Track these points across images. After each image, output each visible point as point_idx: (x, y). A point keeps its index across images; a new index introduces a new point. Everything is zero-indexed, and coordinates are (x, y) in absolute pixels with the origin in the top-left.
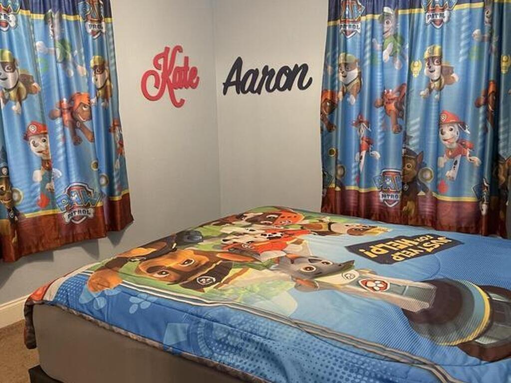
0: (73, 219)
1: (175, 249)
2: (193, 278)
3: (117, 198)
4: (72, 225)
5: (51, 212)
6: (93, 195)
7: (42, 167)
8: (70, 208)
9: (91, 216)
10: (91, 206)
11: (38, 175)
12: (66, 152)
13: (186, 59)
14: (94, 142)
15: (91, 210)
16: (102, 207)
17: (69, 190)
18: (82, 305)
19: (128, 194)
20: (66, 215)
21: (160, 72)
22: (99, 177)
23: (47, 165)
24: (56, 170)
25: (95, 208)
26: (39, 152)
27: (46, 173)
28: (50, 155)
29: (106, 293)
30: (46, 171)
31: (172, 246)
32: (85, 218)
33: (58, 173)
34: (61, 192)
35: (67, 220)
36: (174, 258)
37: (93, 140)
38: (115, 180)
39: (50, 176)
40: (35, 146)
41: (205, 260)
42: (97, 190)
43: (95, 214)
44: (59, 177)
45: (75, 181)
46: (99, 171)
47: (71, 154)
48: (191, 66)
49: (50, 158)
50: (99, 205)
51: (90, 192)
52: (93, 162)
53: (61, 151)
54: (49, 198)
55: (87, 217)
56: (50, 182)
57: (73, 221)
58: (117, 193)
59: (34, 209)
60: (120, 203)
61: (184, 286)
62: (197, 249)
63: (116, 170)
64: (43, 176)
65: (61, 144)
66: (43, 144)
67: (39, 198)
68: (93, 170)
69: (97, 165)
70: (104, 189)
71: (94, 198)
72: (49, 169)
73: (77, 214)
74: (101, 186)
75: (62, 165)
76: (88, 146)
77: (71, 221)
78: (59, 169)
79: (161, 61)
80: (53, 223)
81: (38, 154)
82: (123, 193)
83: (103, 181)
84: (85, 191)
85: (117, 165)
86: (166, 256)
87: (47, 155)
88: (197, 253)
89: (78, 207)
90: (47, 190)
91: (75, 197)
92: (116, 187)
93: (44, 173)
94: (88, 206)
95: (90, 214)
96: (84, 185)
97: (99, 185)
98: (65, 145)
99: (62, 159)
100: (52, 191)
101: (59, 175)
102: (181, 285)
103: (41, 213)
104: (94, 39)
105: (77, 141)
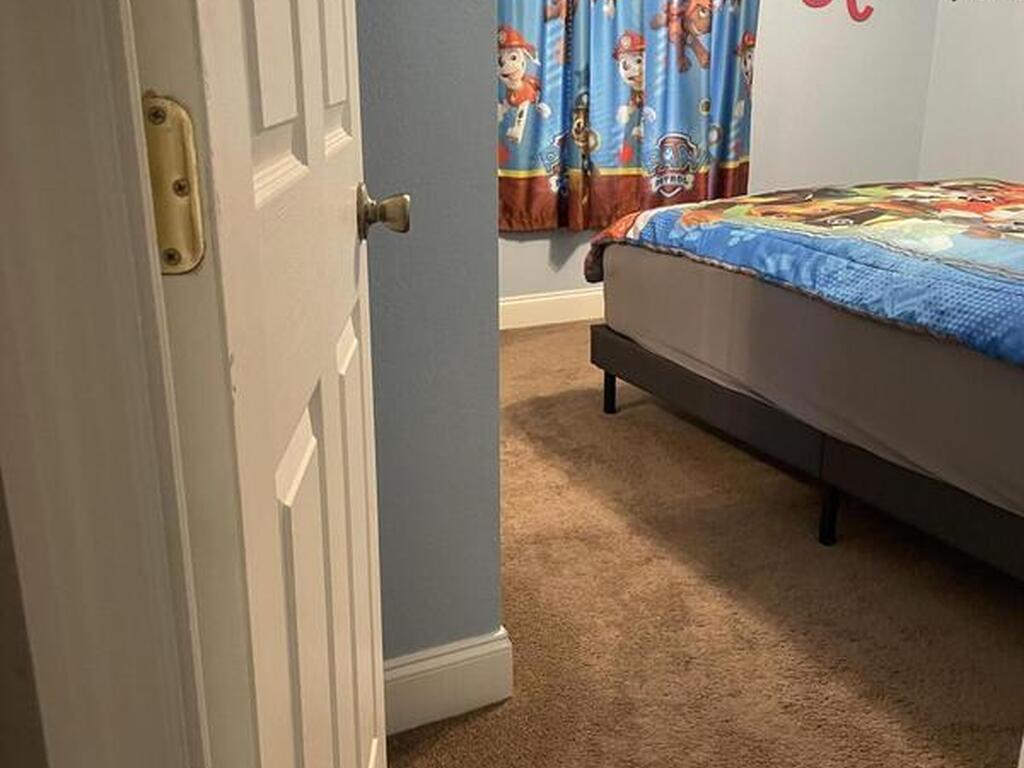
0: (662, 188)
3: (731, 165)
5: (634, 171)
6: (696, 153)
7: (631, 102)
8: (660, 171)
9: (689, 187)
10: (691, 171)
11: (624, 113)
12: (666, 82)
14: (709, 68)
15: (690, 178)
16: (707, 174)
17: (663, 143)
19: (747, 164)
20: (654, 181)
22: (709, 130)
23: (638, 99)
24: (651, 110)
25: (697, 175)
26: (631, 79)
27: (635, 112)
28: (644, 84)
30: (635, 108)
32: (678, 190)
33: (652, 113)
34: (652, 145)
35: (654, 189)
37: (707, 66)
38: (733, 134)
39: (640, 115)
40: (626, 68)
42: (702, 146)
43: (695, 182)
44: (652, 121)
45: (673, 132)
46: (710, 119)
47: (673, 89)
49: (643, 88)
50: (703, 170)
51: (691, 149)
52: (703, 101)
53: (660, 80)
54: (634, 151)
56: (639, 124)
57: (662, 191)
58: (732, 155)
59: (612, 164)
60: (734, 174)
63: (736, 117)
64: (630, 116)
65: (660, 69)
66: (637, 67)
67: (621, 147)
68: (700, 115)
69: (708, 107)
70: (714, 149)
71: (698, 157)
72: (640, 106)
73: (669, 181)
74: (709, 144)
75: (658, 103)
76: (700, 74)
77: (659, 191)
78: (655, 109)
80: (633, 189)
81: (629, 82)
82: (743, 160)
83: (714, 136)
84: (685, 147)
85: (738, 110)
87: (640, 83)
90: (633, 137)
91: (669, 155)
92: (732, 145)
93: (631, 112)
95: (686, 183)
96: (685, 137)
97: (707, 141)
98: (667, 71)
99: (659, 92)
100: (639, 140)
101: (652, 117)
103: (621, 171)
105: (684, 66)
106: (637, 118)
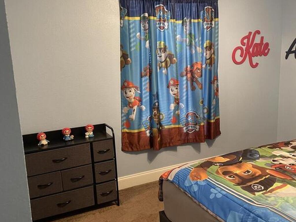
0: (188, 130)
1: (241, 162)
2: (249, 184)
3: (212, 121)
4: (187, 134)
5: (177, 126)
6: (199, 118)
7: (175, 102)
8: (187, 124)
9: (197, 130)
10: (198, 124)
11: (172, 106)
12: (187, 94)
13: (262, 38)
14: (202, 89)
15: (198, 127)
16: (204, 125)
17: (187, 115)
18: (185, 186)
19: (219, 119)
20: (185, 128)
21: (244, 47)
22: (203, 109)
23: (177, 101)
24: (182, 104)
25: (200, 126)
26: (174, 94)
27: (176, 105)
28: (179, 96)
29: (199, 183)
30: (176, 104)
31: (240, 159)
32: (194, 131)
33: (183, 105)
34: (183, 116)
35: (185, 131)
36: (240, 167)
37: (201, 88)
38: (212, 111)
39: (178, 107)
40: (172, 91)
41: (259, 173)
42: (202, 116)
43: (199, 128)
44: (182, 108)
45: (190, 110)
46: (204, 106)
47: (190, 96)
48: (264, 42)
49: (179, 98)
50: (202, 124)
51: (198, 117)
52: (201, 100)
53: (185, 94)
54: (177, 119)
55: (196, 130)
56: (178, 110)
57: (188, 131)
58: (212, 118)
59: (169, 124)
60: (214, 124)
61: (244, 188)
62: (255, 164)
63: (213, 105)
64: (175, 107)
65: (185, 90)
66: (176, 90)
67: (172, 118)
68: (200, 105)
69: (203, 102)
70: (206, 115)
71: (200, 120)
72: (178, 104)
73: (190, 128)
74: (204, 113)
75: (185, 102)
76: (199, 91)
77: (187, 132)
78: (183, 104)
79: (245, 41)
80: (177, 132)
81: (173, 95)
82: (216, 118)
83: (205, 111)
84: (195, 116)
85: (214, 102)
86: (235, 165)
87: (178, 96)
88: (254, 167)
89: (191, 124)
90: (176, 114)
91: (190, 119)
92: (212, 114)
93: (175, 105)
94: (196, 124)
95: (197, 129)
96: (195, 113)
97: (203, 113)
98: (187, 91)
99: (185, 98)
100: (178, 115)
101: (183, 106)
102: (241, 187)
103: (173, 126)
104: (207, 31)
105: (193, 89)
106: (177, 107)
